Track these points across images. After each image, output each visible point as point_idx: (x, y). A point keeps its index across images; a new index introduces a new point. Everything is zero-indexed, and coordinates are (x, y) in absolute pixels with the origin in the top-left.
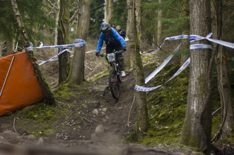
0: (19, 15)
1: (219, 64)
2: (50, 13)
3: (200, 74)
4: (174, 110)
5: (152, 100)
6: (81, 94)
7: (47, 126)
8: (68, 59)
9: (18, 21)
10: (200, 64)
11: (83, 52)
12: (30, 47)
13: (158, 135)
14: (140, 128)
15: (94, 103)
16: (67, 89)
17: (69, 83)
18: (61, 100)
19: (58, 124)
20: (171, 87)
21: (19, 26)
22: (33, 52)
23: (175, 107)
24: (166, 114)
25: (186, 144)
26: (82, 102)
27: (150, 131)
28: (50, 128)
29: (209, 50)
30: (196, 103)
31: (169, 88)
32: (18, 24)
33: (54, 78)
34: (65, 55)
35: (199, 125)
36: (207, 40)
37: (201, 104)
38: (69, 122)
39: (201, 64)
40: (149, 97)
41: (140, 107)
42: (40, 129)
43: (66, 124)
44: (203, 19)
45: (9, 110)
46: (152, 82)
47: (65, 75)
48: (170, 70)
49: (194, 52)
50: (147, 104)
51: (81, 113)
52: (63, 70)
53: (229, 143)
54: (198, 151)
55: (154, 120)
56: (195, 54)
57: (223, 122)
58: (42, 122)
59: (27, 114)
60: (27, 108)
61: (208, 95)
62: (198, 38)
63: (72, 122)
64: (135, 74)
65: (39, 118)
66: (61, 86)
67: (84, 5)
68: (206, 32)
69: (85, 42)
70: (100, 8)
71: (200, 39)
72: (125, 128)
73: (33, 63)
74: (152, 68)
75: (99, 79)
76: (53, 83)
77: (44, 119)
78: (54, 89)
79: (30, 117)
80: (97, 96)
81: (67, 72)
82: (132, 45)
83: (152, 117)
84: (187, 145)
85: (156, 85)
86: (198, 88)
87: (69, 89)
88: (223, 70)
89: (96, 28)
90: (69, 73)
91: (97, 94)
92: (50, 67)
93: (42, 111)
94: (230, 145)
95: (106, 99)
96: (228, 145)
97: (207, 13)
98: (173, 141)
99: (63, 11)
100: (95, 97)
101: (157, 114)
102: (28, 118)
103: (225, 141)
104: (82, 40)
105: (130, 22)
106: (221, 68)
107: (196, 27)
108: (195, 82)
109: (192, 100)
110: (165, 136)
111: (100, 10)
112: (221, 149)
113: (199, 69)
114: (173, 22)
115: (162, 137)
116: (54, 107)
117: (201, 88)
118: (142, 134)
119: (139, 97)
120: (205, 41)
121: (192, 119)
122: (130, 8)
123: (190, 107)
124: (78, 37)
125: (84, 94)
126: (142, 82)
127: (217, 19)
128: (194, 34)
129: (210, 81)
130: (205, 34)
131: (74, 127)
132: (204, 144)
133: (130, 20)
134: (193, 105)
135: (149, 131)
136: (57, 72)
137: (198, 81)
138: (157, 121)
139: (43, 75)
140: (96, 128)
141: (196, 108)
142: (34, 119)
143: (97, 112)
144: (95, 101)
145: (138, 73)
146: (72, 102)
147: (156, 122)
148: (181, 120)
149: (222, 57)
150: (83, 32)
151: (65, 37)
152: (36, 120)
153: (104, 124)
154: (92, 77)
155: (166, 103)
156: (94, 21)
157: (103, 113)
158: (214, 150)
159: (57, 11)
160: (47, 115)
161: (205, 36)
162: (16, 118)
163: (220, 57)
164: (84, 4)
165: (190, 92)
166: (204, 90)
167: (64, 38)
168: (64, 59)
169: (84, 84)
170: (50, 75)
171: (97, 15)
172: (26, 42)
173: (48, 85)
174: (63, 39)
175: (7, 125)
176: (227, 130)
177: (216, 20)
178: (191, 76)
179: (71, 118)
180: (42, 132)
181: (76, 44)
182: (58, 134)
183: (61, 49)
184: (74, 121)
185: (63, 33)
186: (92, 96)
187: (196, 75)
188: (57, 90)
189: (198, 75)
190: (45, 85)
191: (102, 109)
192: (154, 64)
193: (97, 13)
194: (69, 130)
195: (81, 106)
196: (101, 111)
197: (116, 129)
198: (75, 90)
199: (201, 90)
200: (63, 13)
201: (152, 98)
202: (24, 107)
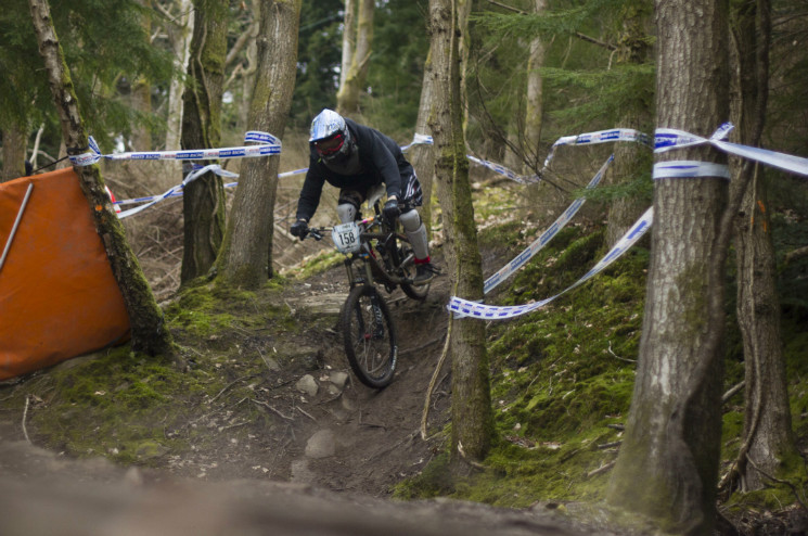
0: (55, 40)
1: (744, 233)
2: (154, 36)
3: (688, 263)
4: (579, 388)
5: (503, 352)
6: (259, 321)
7: (138, 428)
8: (218, 198)
9: (49, 61)
10: (688, 230)
11: (272, 178)
12: (89, 154)
13: (523, 473)
14: (460, 447)
15: (302, 355)
16: (210, 302)
17: (218, 283)
18: (191, 339)
19: (177, 424)
20: (571, 307)
21: (51, 81)
22: (97, 171)
23: (585, 378)
24: (552, 400)
25: (631, 505)
26: (263, 349)
27: (497, 459)
28: (148, 436)
29: (721, 183)
30: (671, 366)
31: (564, 310)
32: (49, 71)
33: (163, 265)
34: (205, 185)
35: (676, 443)
36: (714, 148)
37: (687, 368)
38: (214, 416)
39: (691, 231)
40: (494, 339)
41: (466, 374)
42: (115, 439)
43: (206, 423)
44: (704, 75)
45: (9, 368)
46: (508, 289)
47: (204, 256)
48: (569, 248)
49: (666, 188)
50: (486, 363)
51: (256, 388)
52: (197, 238)
53: (770, 506)
54: (672, 531)
55: (511, 419)
56: (672, 196)
57: (750, 435)
58: (122, 414)
59: (72, 386)
60: (73, 363)
61: (711, 337)
62: (682, 141)
63: (225, 419)
64: (451, 256)
65: (113, 402)
66: (189, 290)
67: (278, 15)
68: (711, 120)
69: (278, 143)
70: (326, 29)
71: (689, 144)
72: (407, 445)
73: (98, 208)
74: (507, 240)
75: (322, 272)
76: (158, 280)
77: (131, 405)
78: (167, 303)
79: (81, 397)
80: (314, 332)
81: (213, 243)
82: (444, 159)
83: (505, 408)
85: (521, 298)
86: (677, 314)
87: (219, 305)
88: (756, 254)
89: (308, 95)
90: (218, 247)
91: (316, 324)
92: (152, 224)
93: (124, 376)
94: (773, 514)
96: (767, 514)
97: (717, 55)
98: (573, 494)
99: (205, 34)
100: (306, 335)
101: (520, 400)
102: (73, 401)
103: (756, 500)
104: (267, 134)
105: (440, 77)
106: (750, 246)
107: (678, 101)
108: (667, 290)
109: (656, 352)
110: (546, 477)
111: (326, 34)
112: (745, 528)
113: (681, 246)
114: (588, 83)
115: (536, 478)
116: (163, 364)
117: (687, 312)
118: (466, 467)
119: (461, 339)
120: (707, 152)
121: (654, 421)
122: (440, 31)
123: (646, 377)
124: (256, 125)
125: (269, 321)
126: (473, 287)
127: (742, 76)
128: (669, 127)
129: (719, 288)
130: (707, 128)
131: (231, 437)
132: (691, 509)
133: (441, 72)
134: (658, 370)
135: (492, 458)
136: (174, 244)
137: (679, 288)
138: (522, 423)
139: (129, 253)
140: (309, 441)
141: (670, 381)
142: (95, 402)
143: (314, 385)
144: (308, 349)
145: (463, 256)
146: (227, 349)
147: (518, 426)
148: (604, 421)
149: (753, 208)
150: (271, 107)
151: (209, 122)
152: (103, 407)
153: (336, 428)
154: (294, 263)
155: (553, 362)
157: (333, 391)
159: (178, 32)
160: (138, 392)
161: (709, 134)
162: (30, 398)
163: (748, 207)
164: (280, 9)
165: (648, 324)
166: (699, 319)
167: (204, 127)
168: (201, 198)
169: (271, 287)
170: (150, 254)
171: (315, 49)
172: (75, 135)
173: (145, 287)
174: (201, 130)
176: (762, 462)
177: (738, 81)
178: (654, 271)
179: (223, 404)
180: (122, 448)
181: (247, 148)
182: (178, 457)
183: (193, 164)
184: (233, 416)
185: (203, 108)
186: (296, 330)
187: (674, 267)
188: (177, 306)
189: (679, 269)
190: (137, 287)
191: (329, 375)
192: (513, 226)
193: (315, 45)
194: (215, 445)
195: (259, 363)
196: (327, 383)
197: (377, 447)
198: (238, 308)
199: (687, 318)
200: (204, 40)
201: (505, 342)
202: (61, 362)
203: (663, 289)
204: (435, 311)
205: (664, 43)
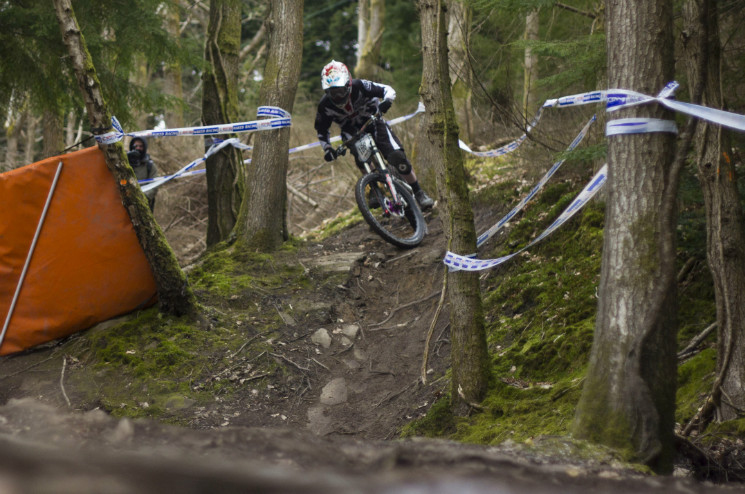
0: (77, 29)
1: (711, 183)
2: (186, 23)
3: (640, 212)
4: (569, 331)
5: (500, 300)
6: (276, 281)
7: (166, 383)
8: (238, 169)
9: (72, 49)
10: (639, 182)
11: (283, 148)
12: (112, 133)
13: (518, 412)
14: (460, 390)
15: (316, 311)
16: (230, 265)
17: (237, 247)
18: (214, 300)
19: (202, 378)
20: (561, 257)
21: (75, 67)
22: (120, 148)
23: (574, 322)
24: (544, 344)
25: (594, 438)
26: (280, 306)
27: (495, 399)
28: (175, 390)
29: (669, 138)
30: (627, 308)
31: (554, 260)
32: (73, 58)
33: (195, 232)
34: (226, 157)
35: (634, 379)
36: (661, 106)
37: (642, 310)
38: (236, 369)
39: (642, 183)
40: (491, 289)
41: (462, 323)
42: (145, 394)
43: (229, 376)
44: (649, 38)
45: (48, 332)
46: (503, 242)
47: (226, 222)
48: (558, 203)
49: (618, 144)
50: (483, 313)
51: (275, 342)
52: (220, 206)
53: (742, 434)
54: (633, 460)
55: (508, 362)
56: (624, 151)
57: (723, 369)
58: (152, 371)
59: (105, 347)
60: (105, 325)
61: (664, 280)
62: (632, 100)
63: (246, 371)
64: (445, 215)
65: (143, 360)
66: (211, 255)
68: (658, 80)
69: (287, 116)
71: (638, 102)
72: (413, 390)
73: (123, 183)
74: (503, 198)
75: (337, 233)
76: (191, 246)
77: (159, 362)
78: (191, 267)
79: (114, 356)
80: (327, 289)
81: (235, 211)
82: (436, 125)
83: (502, 352)
84: (596, 441)
86: (631, 260)
87: (239, 267)
88: (723, 201)
90: (238, 213)
91: (328, 282)
92: (184, 195)
93: (153, 335)
94: (744, 442)
95: (357, 295)
96: (739, 441)
97: (661, 19)
98: (565, 430)
99: (221, 19)
100: (319, 292)
101: (515, 345)
102: (106, 360)
103: (730, 430)
104: (277, 108)
105: (430, 49)
106: (717, 194)
107: (627, 63)
108: (622, 238)
109: (614, 296)
110: (540, 415)
111: (345, 14)
112: (713, 455)
113: (634, 197)
115: (530, 416)
116: (188, 323)
117: (641, 258)
118: (466, 408)
119: (458, 291)
120: (655, 109)
121: (613, 359)
122: (427, 7)
123: (606, 319)
124: (267, 100)
125: (285, 280)
126: (468, 242)
128: (619, 88)
129: (669, 235)
130: (653, 87)
131: (252, 388)
132: (650, 439)
133: (430, 45)
134: (615, 312)
135: (490, 399)
136: (203, 214)
137: (633, 235)
138: (517, 365)
139: (153, 222)
140: (323, 389)
141: (627, 322)
142: (126, 361)
143: (328, 338)
144: (321, 305)
145: (456, 213)
146: (247, 308)
147: (514, 369)
150: (280, 84)
151: (227, 99)
152: (133, 365)
153: (348, 377)
154: (315, 226)
155: (545, 308)
156: (328, 48)
157: (346, 342)
158: (689, 456)
160: (165, 350)
161: (655, 94)
162: (68, 359)
163: (714, 159)
165: (605, 270)
166: (652, 264)
167: (222, 104)
168: (222, 170)
169: (286, 249)
170: (185, 223)
171: (336, 28)
172: (99, 116)
173: (169, 253)
174: (220, 107)
175: (39, 381)
176: (735, 394)
178: (610, 221)
179: (244, 359)
180: (152, 402)
181: (259, 122)
182: (203, 408)
183: (213, 138)
184: (253, 369)
185: (222, 87)
186: (310, 288)
187: (627, 216)
188: (201, 269)
189: (632, 218)
190: (161, 253)
191: (341, 328)
192: (510, 185)
193: (337, 24)
194: (237, 396)
195: (276, 319)
196: (341, 335)
197: (386, 393)
198: (256, 270)
199: (641, 264)
200: (219, 24)
201: (501, 291)
202: (95, 324)
203: (619, 238)
204: (438, 265)
205: (611, 10)
